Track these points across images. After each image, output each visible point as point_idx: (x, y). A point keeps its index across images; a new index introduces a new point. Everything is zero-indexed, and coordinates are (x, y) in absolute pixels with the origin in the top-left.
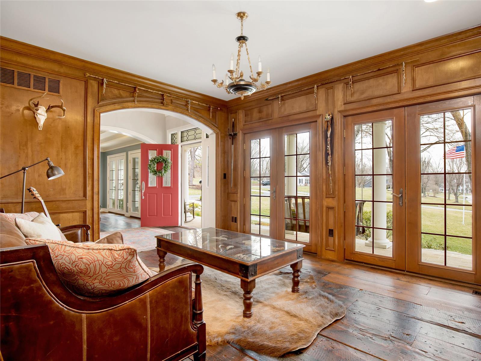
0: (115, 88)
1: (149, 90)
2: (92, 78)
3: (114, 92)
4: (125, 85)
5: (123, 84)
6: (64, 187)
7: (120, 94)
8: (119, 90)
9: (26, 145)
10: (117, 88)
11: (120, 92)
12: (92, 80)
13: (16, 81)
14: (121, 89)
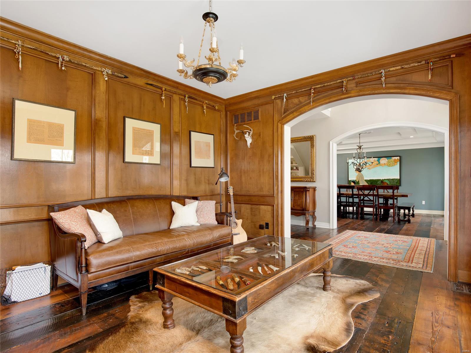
0: (295, 97)
1: (326, 84)
2: (277, 98)
3: (294, 102)
4: (302, 91)
5: (300, 91)
6: (263, 186)
7: (300, 101)
8: (298, 98)
9: (244, 158)
10: (296, 97)
11: (299, 100)
12: (277, 99)
13: (240, 120)
14: (300, 96)
